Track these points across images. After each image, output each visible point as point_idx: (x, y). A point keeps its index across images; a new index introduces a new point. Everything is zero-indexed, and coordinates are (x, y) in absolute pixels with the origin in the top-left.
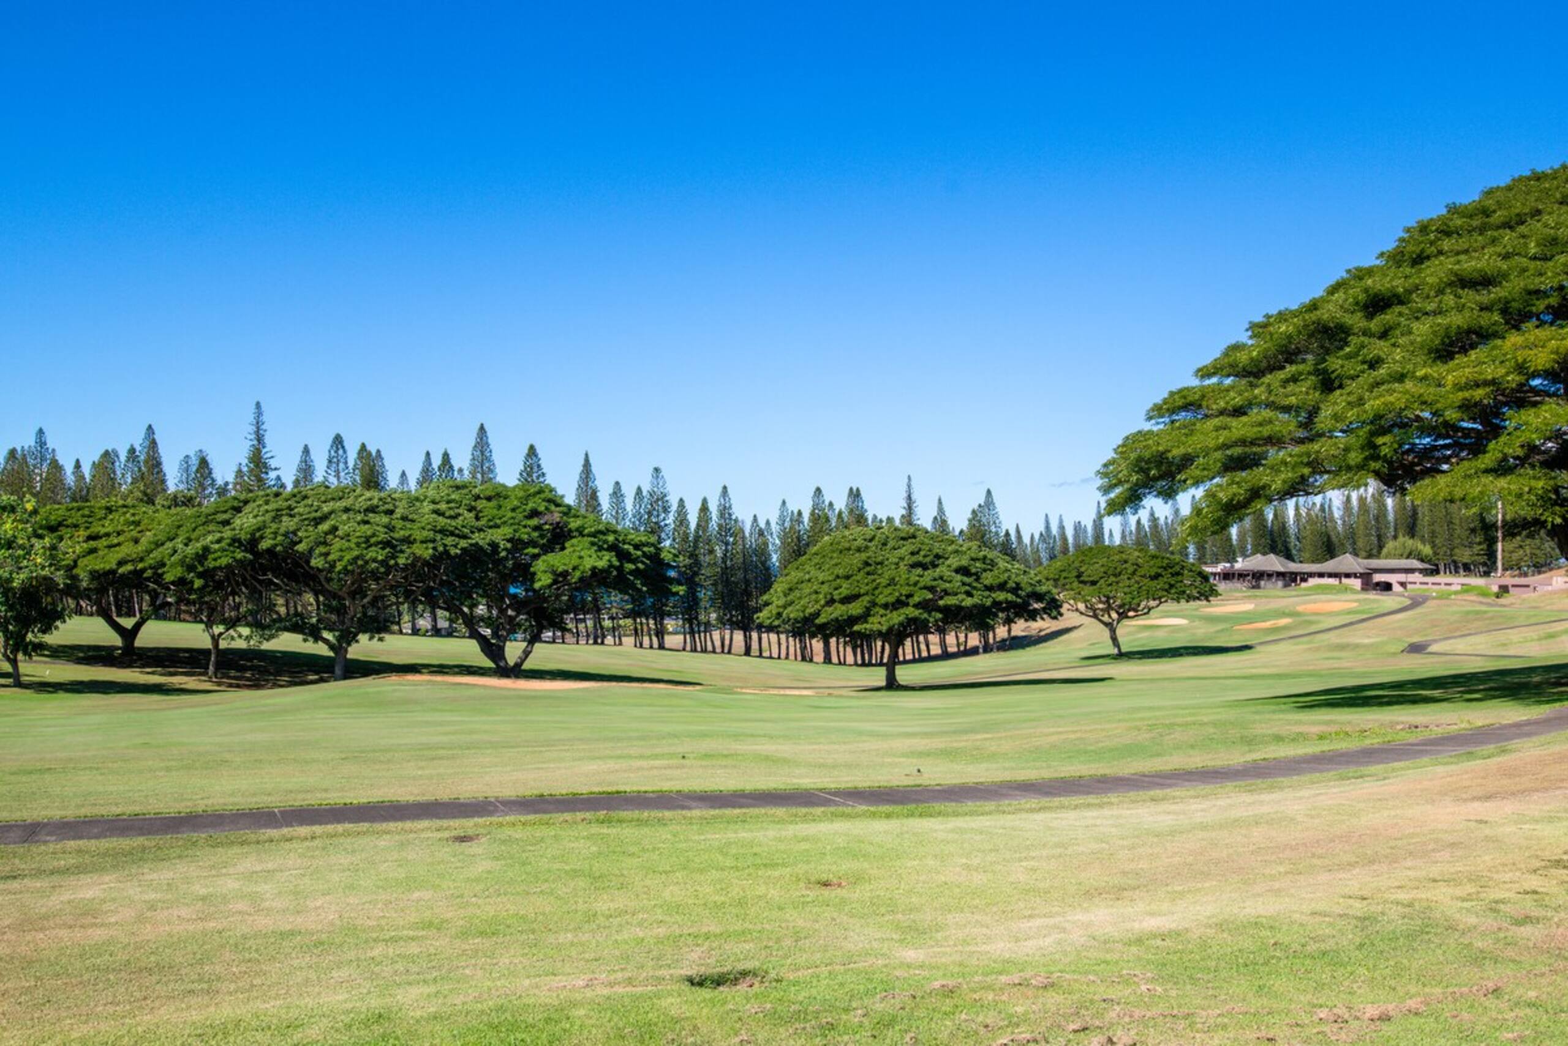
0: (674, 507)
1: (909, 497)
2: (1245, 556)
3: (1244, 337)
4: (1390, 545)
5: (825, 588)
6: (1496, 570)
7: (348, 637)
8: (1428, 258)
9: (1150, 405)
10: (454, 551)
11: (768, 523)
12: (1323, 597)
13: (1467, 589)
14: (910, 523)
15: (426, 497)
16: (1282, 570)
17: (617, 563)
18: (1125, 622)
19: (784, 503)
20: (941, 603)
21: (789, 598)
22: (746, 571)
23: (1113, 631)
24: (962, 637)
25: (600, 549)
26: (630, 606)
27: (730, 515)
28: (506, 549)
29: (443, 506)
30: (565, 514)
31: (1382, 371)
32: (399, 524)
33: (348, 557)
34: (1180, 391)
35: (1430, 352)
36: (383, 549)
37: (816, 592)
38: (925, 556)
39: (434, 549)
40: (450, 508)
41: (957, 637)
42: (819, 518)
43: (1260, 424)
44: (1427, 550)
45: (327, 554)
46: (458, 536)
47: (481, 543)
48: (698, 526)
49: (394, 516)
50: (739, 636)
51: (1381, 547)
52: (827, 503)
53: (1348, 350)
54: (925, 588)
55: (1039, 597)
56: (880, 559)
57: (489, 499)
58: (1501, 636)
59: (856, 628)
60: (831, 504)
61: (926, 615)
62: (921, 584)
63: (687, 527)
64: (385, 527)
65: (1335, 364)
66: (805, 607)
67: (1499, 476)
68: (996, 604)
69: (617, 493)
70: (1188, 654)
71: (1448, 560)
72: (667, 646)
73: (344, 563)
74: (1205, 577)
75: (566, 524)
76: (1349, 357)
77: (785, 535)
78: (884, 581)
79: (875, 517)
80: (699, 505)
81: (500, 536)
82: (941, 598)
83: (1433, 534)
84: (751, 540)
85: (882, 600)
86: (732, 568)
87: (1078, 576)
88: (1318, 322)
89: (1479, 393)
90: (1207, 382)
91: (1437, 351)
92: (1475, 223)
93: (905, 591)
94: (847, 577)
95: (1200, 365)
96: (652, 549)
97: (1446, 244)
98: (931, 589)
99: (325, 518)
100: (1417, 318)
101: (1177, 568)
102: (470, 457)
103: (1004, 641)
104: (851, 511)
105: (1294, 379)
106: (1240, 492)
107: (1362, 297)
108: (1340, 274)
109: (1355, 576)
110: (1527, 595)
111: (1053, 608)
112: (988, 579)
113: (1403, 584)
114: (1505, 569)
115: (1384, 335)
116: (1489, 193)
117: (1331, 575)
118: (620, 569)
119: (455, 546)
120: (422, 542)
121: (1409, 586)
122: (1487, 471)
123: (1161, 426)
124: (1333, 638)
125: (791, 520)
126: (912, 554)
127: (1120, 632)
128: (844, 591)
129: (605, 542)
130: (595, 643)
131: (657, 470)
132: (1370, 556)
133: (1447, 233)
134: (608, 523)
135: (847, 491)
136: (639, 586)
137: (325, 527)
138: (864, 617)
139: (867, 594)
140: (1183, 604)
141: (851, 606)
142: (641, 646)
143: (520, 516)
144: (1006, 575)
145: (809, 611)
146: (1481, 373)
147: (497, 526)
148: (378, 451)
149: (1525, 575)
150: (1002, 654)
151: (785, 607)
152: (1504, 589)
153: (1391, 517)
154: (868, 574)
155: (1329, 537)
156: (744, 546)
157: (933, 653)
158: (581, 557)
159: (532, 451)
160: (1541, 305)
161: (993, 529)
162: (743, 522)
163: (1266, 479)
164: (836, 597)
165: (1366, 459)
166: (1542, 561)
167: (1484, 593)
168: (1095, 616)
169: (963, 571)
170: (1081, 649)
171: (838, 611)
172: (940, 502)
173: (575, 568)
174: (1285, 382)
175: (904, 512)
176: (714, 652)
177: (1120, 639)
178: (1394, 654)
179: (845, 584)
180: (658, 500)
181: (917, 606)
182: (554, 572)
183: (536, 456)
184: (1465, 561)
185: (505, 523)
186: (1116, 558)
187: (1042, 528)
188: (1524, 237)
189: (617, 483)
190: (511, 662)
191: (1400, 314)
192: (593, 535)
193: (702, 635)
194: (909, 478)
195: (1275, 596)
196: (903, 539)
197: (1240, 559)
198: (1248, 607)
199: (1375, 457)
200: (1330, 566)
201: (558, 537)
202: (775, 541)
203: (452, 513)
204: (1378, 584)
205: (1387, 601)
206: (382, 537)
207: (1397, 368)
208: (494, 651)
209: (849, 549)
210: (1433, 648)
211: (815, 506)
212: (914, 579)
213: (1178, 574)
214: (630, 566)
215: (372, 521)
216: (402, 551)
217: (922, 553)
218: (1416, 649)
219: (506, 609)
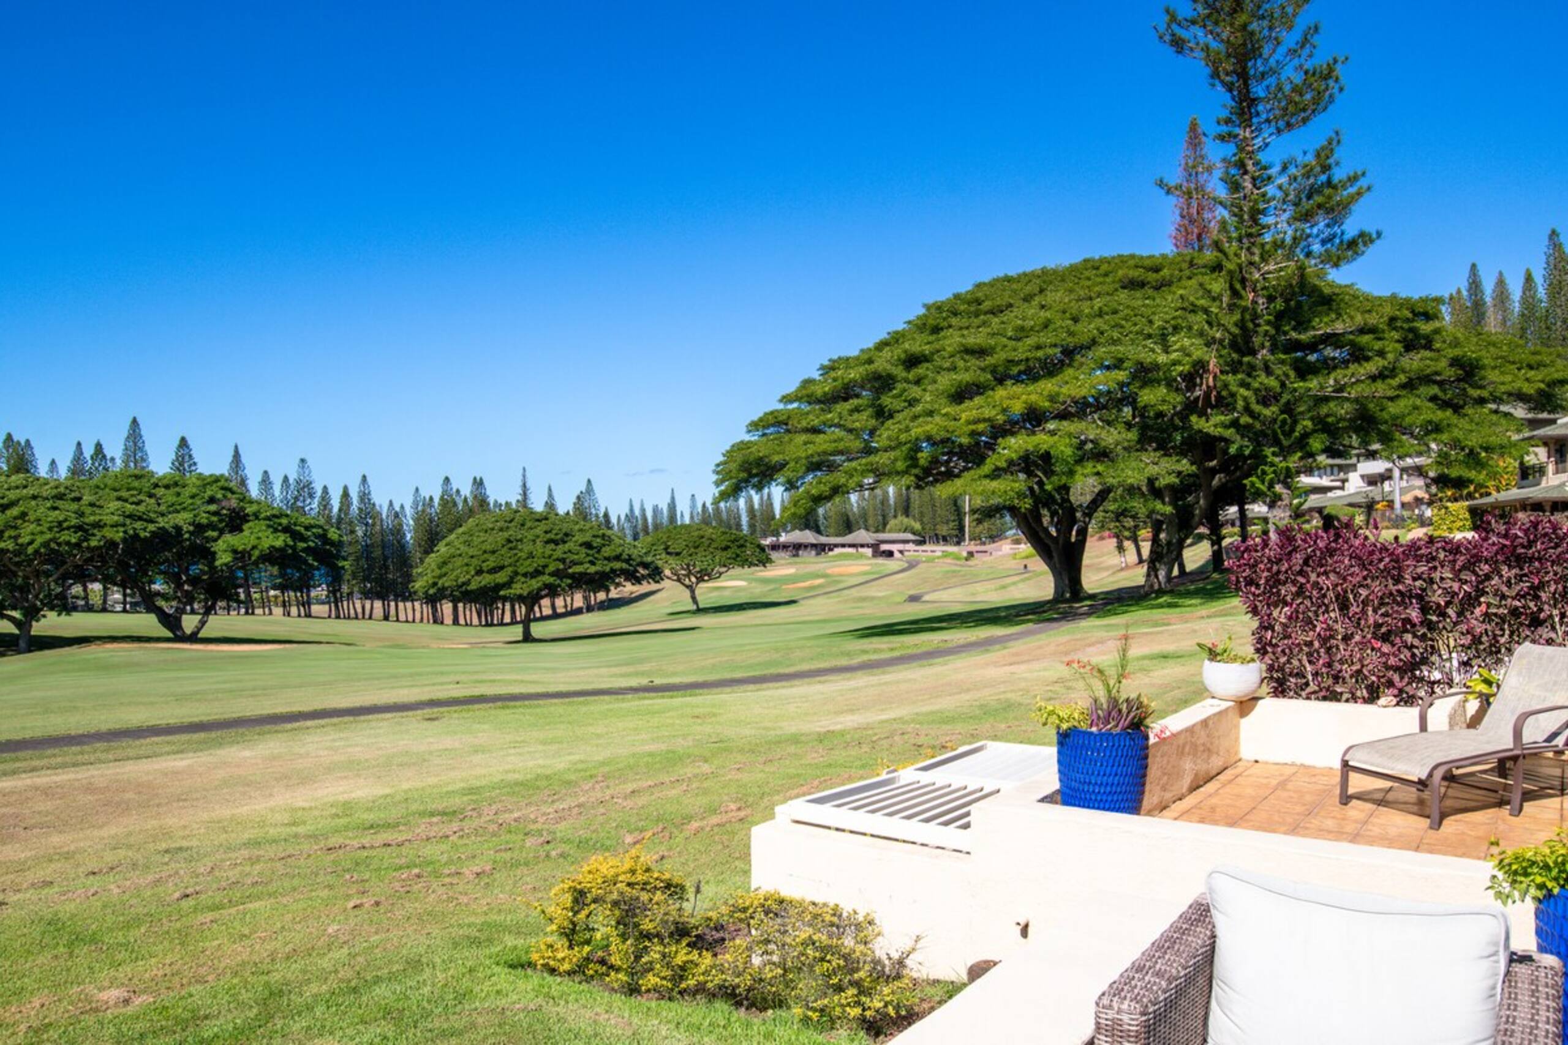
0: (319, 493)
1: (524, 485)
2: (787, 532)
3: (816, 375)
4: (892, 523)
5: (475, 561)
6: (964, 540)
7: (33, 613)
8: (942, 329)
9: (748, 422)
10: (142, 534)
11: (402, 507)
12: (846, 562)
13: (945, 555)
14: (525, 506)
15: (106, 486)
16: (814, 542)
17: (292, 543)
18: (702, 585)
19: (417, 490)
20: (570, 571)
21: (444, 570)
22: (383, 548)
23: (693, 592)
24: (569, 599)
25: (276, 531)
26: (278, 581)
27: (369, 500)
28: (188, 532)
29: (124, 494)
30: (242, 500)
31: (919, 408)
32: (88, 510)
33: (40, 540)
34: (772, 413)
35: (949, 396)
36: (75, 532)
37: (467, 565)
38: (556, 534)
39: (125, 532)
40: (132, 496)
41: (565, 600)
42: (447, 502)
43: (835, 441)
44: (917, 526)
45: (16, 538)
46: (146, 520)
47: (167, 526)
48: (340, 510)
49: (83, 502)
50: (378, 604)
51: (885, 524)
52: (454, 490)
53: (895, 392)
54: (557, 560)
55: (645, 566)
56: (519, 537)
57: (167, 487)
58: (971, 588)
59: (502, 593)
60: (458, 491)
61: (558, 582)
62: (555, 557)
63: (331, 510)
64: (75, 513)
65: (886, 400)
66: (458, 577)
67: (992, 479)
68: (613, 571)
69: (266, 481)
70: (750, 608)
71: (932, 534)
72: (313, 614)
73: (35, 545)
74: (762, 549)
75: (243, 509)
76: (894, 397)
77: (418, 518)
78: (523, 555)
79: (496, 501)
80: (341, 492)
81: (183, 519)
82: (570, 567)
83: (922, 514)
84: (389, 522)
85: (522, 570)
86: (372, 545)
87: (666, 549)
88: (875, 373)
89: (981, 427)
90: (790, 407)
91: (953, 396)
92: (972, 309)
93: (542, 562)
94: (493, 552)
95: (784, 393)
96: (320, 531)
97: (954, 321)
98: (563, 561)
99: (12, 504)
100: (938, 373)
101: (742, 542)
102: (123, 447)
103: (602, 602)
104: (475, 497)
105: (857, 410)
106: (825, 489)
107: (903, 356)
108: (883, 335)
109: (868, 546)
110: (986, 558)
111: (656, 574)
112: (607, 551)
113: (901, 552)
114: (971, 540)
115: (918, 382)
116: (979, 286)
117: (851, 546)
118: (293, 548)
119: (145, 529)
120: (112, 526)
121: (906, 554)
122: (986, 476)
123: (756, 438)
124: (854, 592)
125: (424, 505)
126: (546, 532)
127: (697, 592)
128: (491, 564)
129: (280, 524)
130: (247, 613)
131: (303, 461)
132: (877, 531)
133: (955, 314)
134: (281, 508)
135: (471, 481)
136: (310, 562)
137: (15, 511)
138: (508, 584)
139: (510, 565)
140: (746, 570)
141: (497, 575)
142: (289, 615)
143: (199, 502)
144: (621, 549)
145: (461, 580)
146: (982, 414)
147: (178, 512)
148: (28, 442)
149: (984, 544)
150: (602, 613)
151: (440, 577)
152: (971, 554)
153: (892, 501)
154: (511, 549)
155: (847, 516)
156: (382, 526)
157: (544, 614)
158: (259, 538)
159: (183, 443)
160: (1015, 370)
161: (593, 511)
162: (380, 506)
163: (843, 480)
164: (485, 569)
165: (908, 467)
166: (994, 533)
167: (957, 557)
168: (679, 580)
169: (588, 545)
170: (667, 607)
171: (487, 580)
172: (550, 489)
173: (254, 547)
174: (852, 412)
175: (520, 498)
176: (357, 618)
177: (699, 598)
178: (899, 603)
179: (492, 558)
180: (304, 487)
181: (552, 574)
182: (235, 552)
183: (188, 447)
184: (944, 534)
185: (184, 509)
186: (696, 534)
187: (627, 510)
188: (1003, 323)
189: (266, 472)
190: (188, 631)
191: (927, 369)
192: (268, 518)
193: (345, 603)
194: (524, 469)
195: (809, 562)
196: (538, 520)
197: (783, 534)
198: (791, 571)
199: (916, 466)
200: (849, 539)
201: (236, 521)
202: (409, 522)
203: (134, 499)
204: (884, 552)
205: (891, 565)
206: (74, 522)
207: (928, 406)
208: (171, 622)
209: (493, 529)
210: (926, 598)
211: (444, 492)
212: (548, 552)
213: (742, 546)
214: (303, 545)
215: (62, 507)
216: (93, 535)
217: (554, 532)
218: (914, 599)
219: (183, 585)
